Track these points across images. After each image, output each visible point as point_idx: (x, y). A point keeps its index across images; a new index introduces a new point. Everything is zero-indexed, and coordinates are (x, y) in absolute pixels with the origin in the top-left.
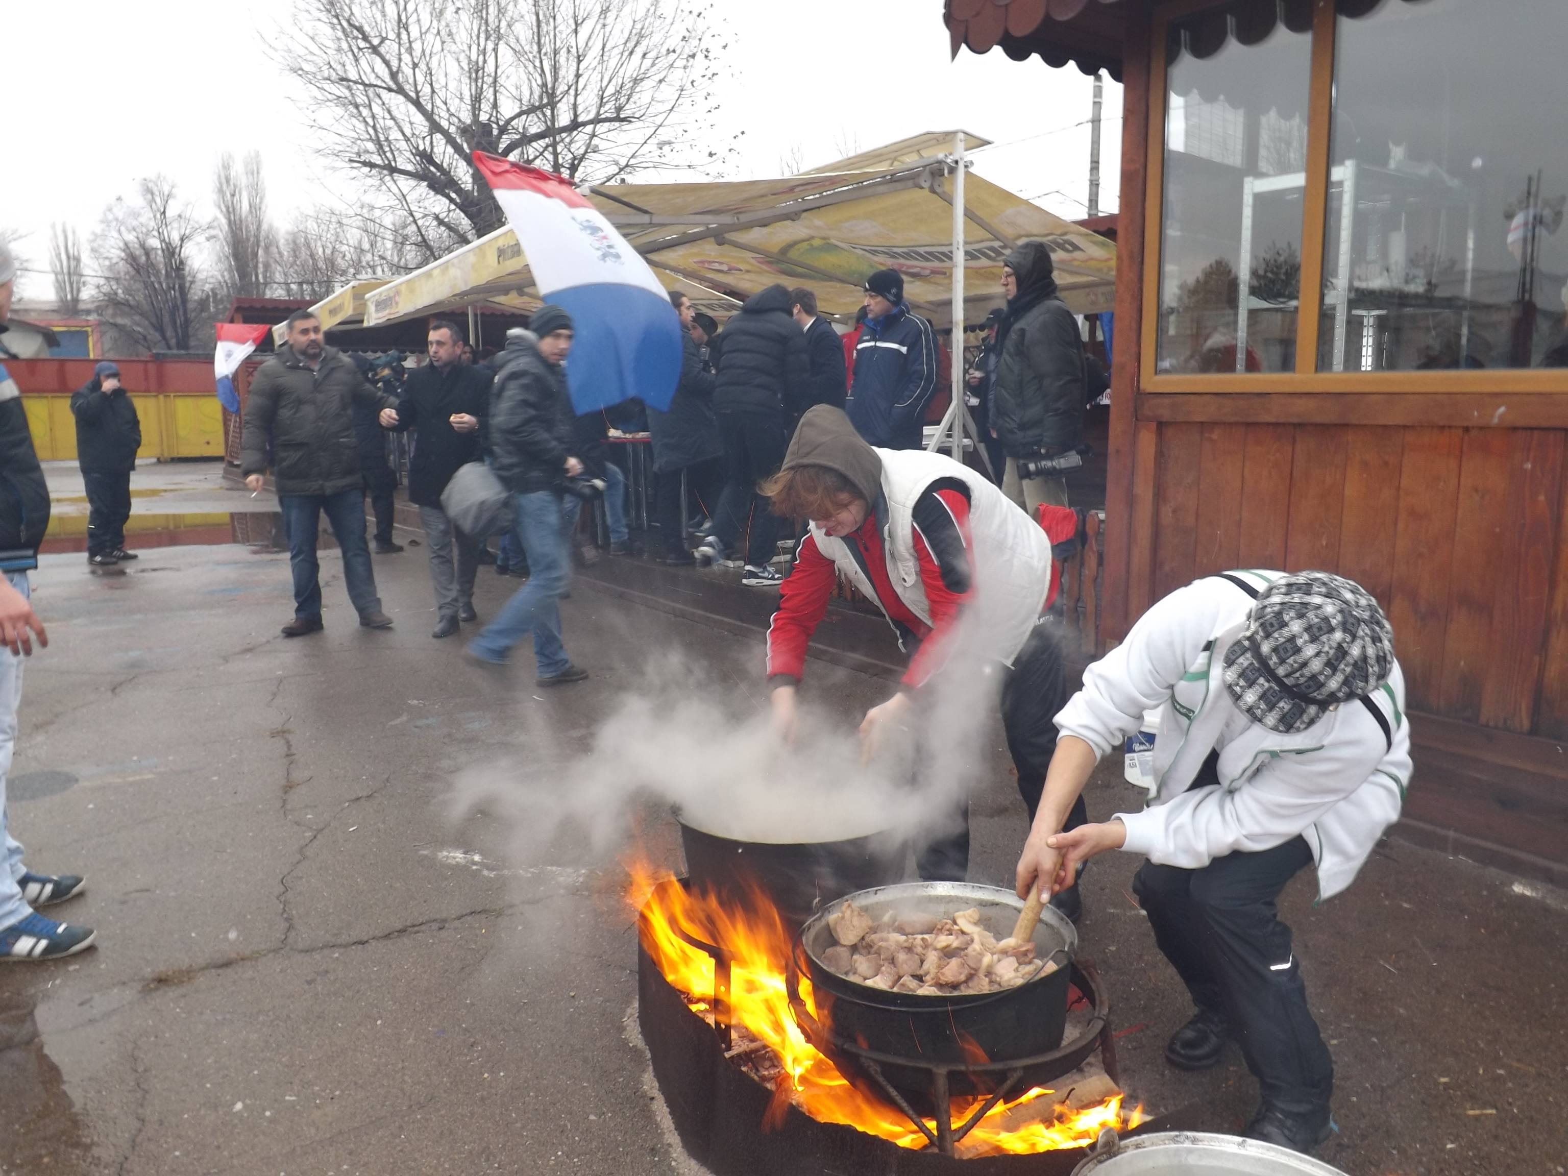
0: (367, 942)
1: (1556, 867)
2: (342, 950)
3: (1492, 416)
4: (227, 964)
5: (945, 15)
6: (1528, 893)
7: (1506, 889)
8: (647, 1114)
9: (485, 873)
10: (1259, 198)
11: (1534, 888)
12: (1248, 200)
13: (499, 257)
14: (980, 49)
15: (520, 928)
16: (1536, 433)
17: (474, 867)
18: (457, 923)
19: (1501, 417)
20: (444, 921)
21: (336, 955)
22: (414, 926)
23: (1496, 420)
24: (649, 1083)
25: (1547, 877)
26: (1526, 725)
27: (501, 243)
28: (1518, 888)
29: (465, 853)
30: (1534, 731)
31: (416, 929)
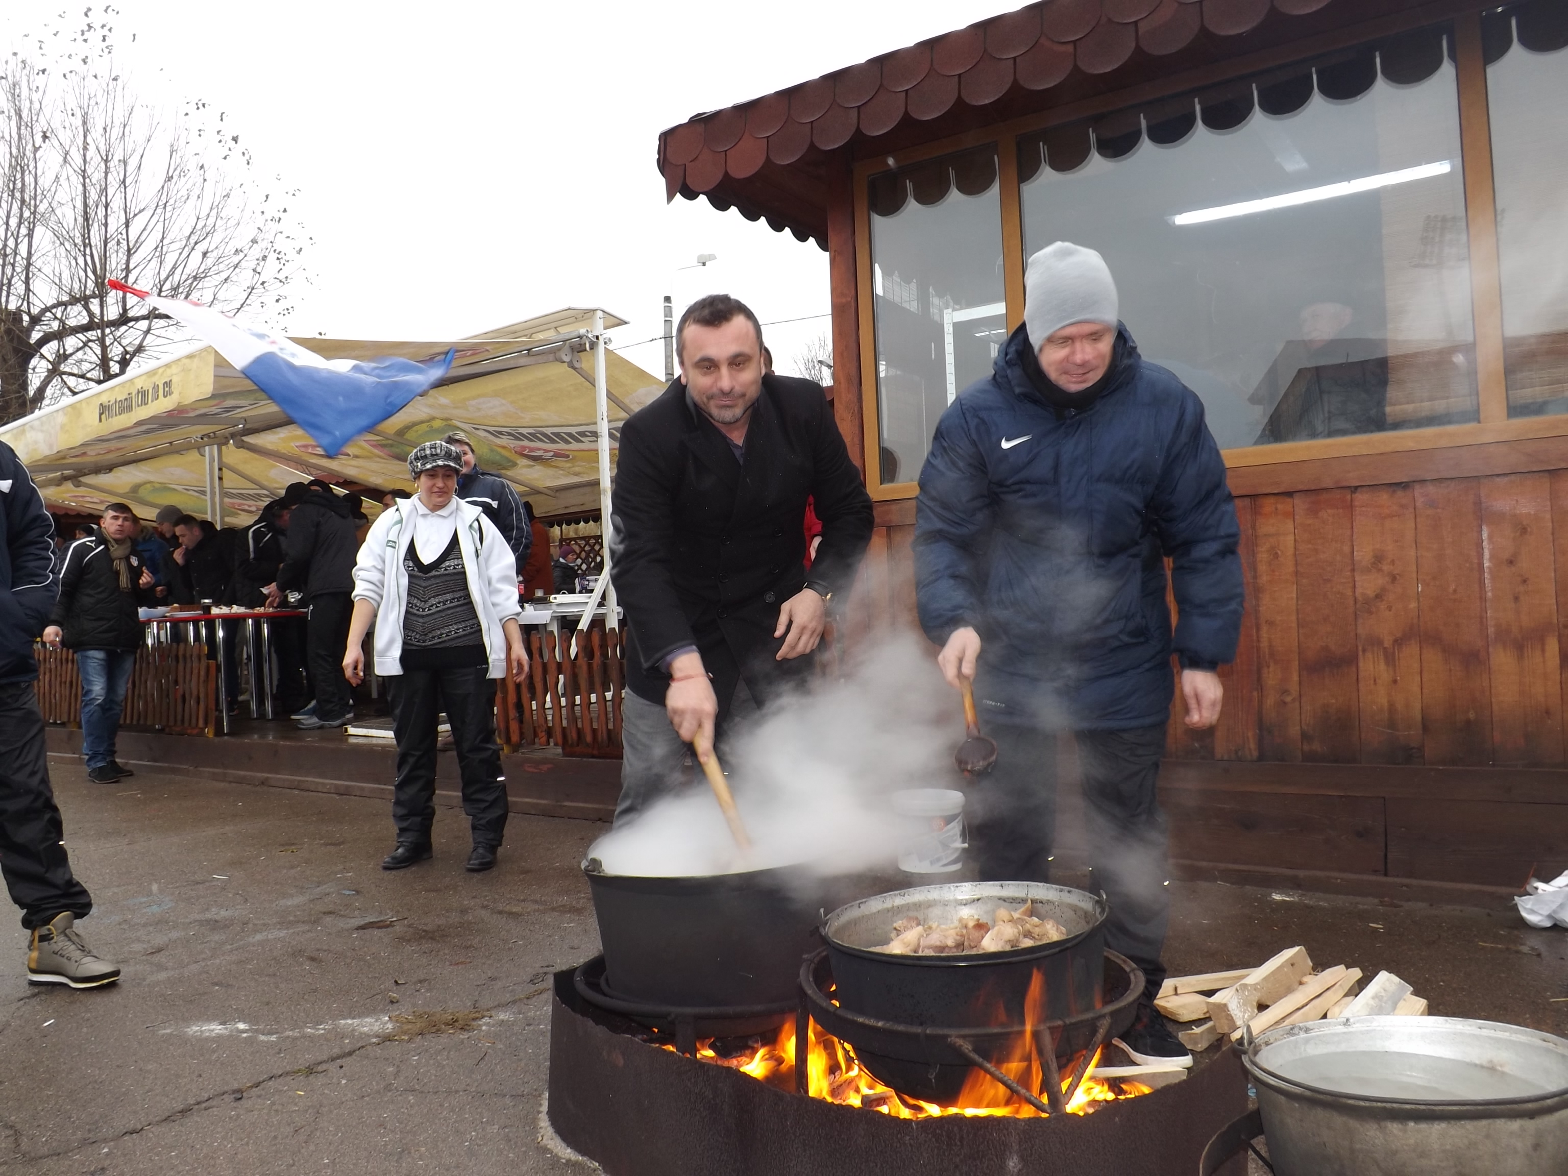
0: (142, 1129)
1: (1301, 873)
2: (112, 1143)
5: (658, 161)
6: (1287, 899)
7: (1268, 899)
9: (262, 1038)
10: (957, 326)
11: (1289, 896)
12: (948, 330)
13: (101, 414)
14: (690, 195)
15: (344, 1082)
17: (245, 1035)
18: (255, 1091)
20: (240, 1091)
21: (106, 1150)
22: (198, 1103)
25: (1295, 884)
26: (1255, 754)
27: (104, 399)
28: (1277, 897)
29: (222, 1024)
30: (1261, 758)
31: (204, 1105)
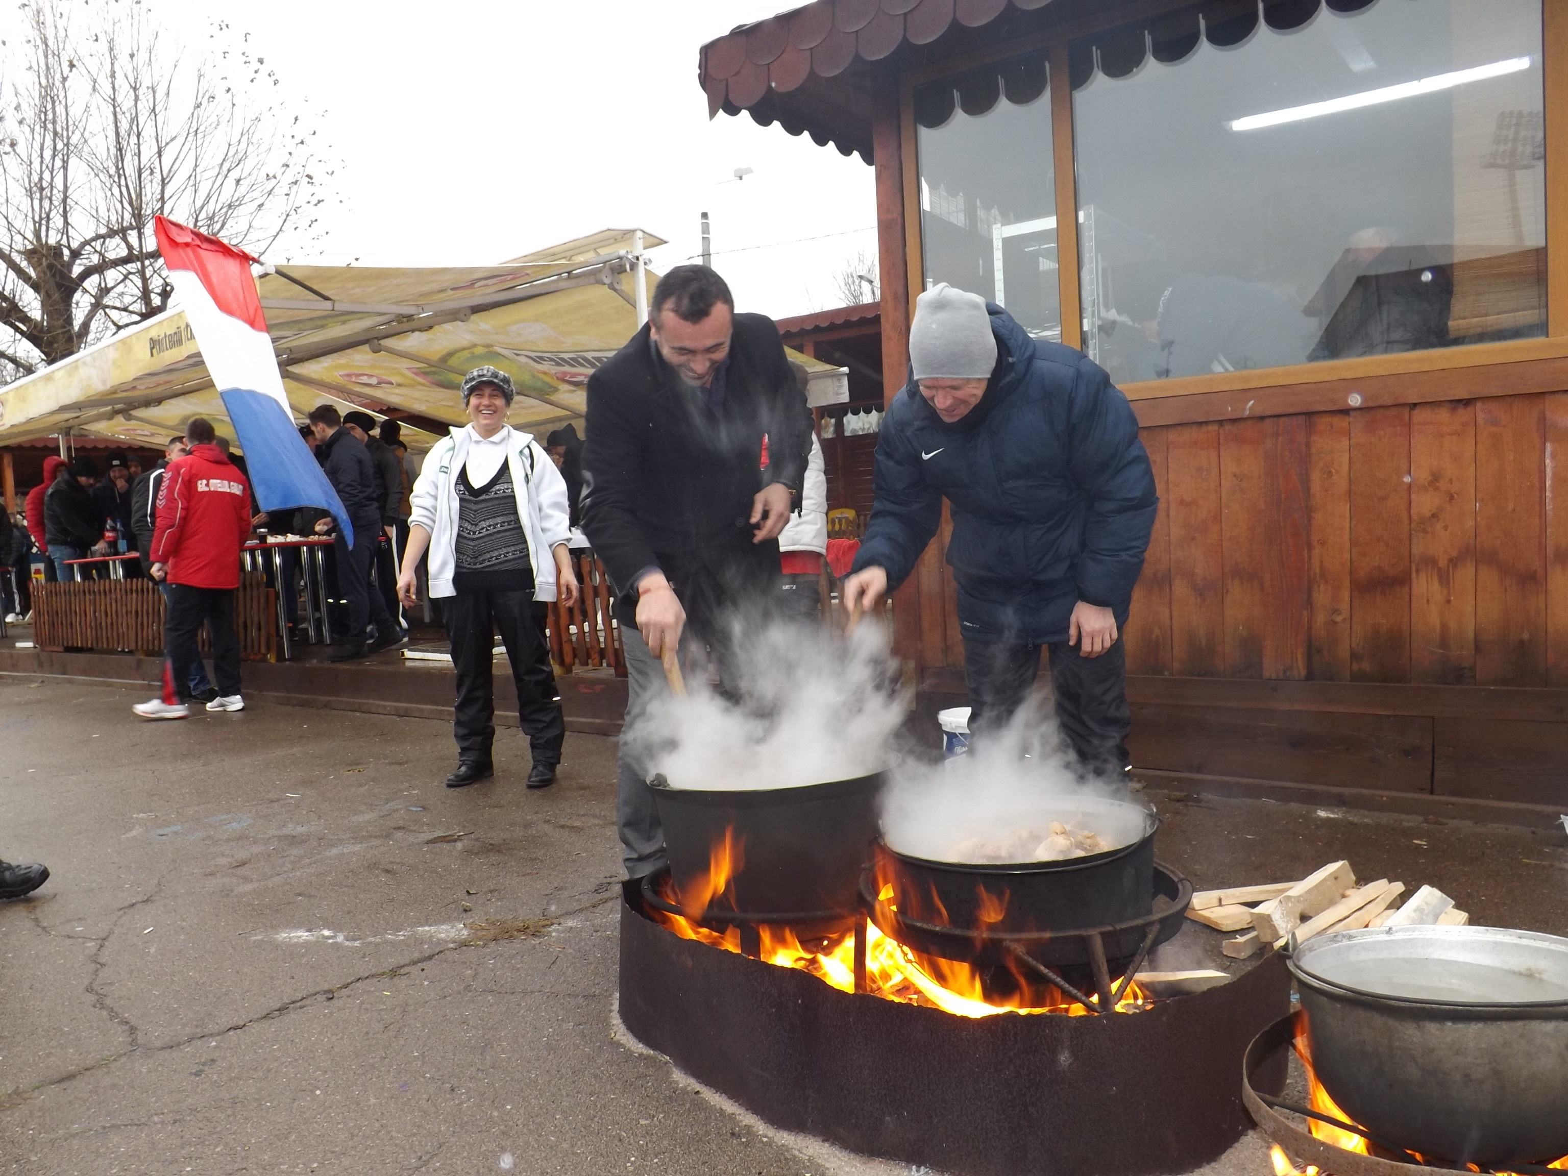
0: (244, 1025)
1: (1347, 791)
2: (218, 1038)
3: (1244, 409)
4: (71, 1077)
5: (700, 75)
6: (1332, 816)
7: (1314, 815)
8: (699, 1105)
9: (346, 943)
10: (1006, 241)
11: (1333, 813)
12: (998, 245)
13: (152, 349)
14: (732, 110)
15: (426, 983)
16: (1282, 419)
17: (330, 941)
18: (345, 992)
19: (1251, 408)
20: (330, 991)
21: (214, 1044)
22: (294, 1002)
23: (1247, 413)
24: (681, 1078)
25: (1341, 801)
26: (1303, 673)
27: (154, 333)
28: (1322, 814)
29: (310, 930)
30: (1310, 676)
31: (299, 1004)
